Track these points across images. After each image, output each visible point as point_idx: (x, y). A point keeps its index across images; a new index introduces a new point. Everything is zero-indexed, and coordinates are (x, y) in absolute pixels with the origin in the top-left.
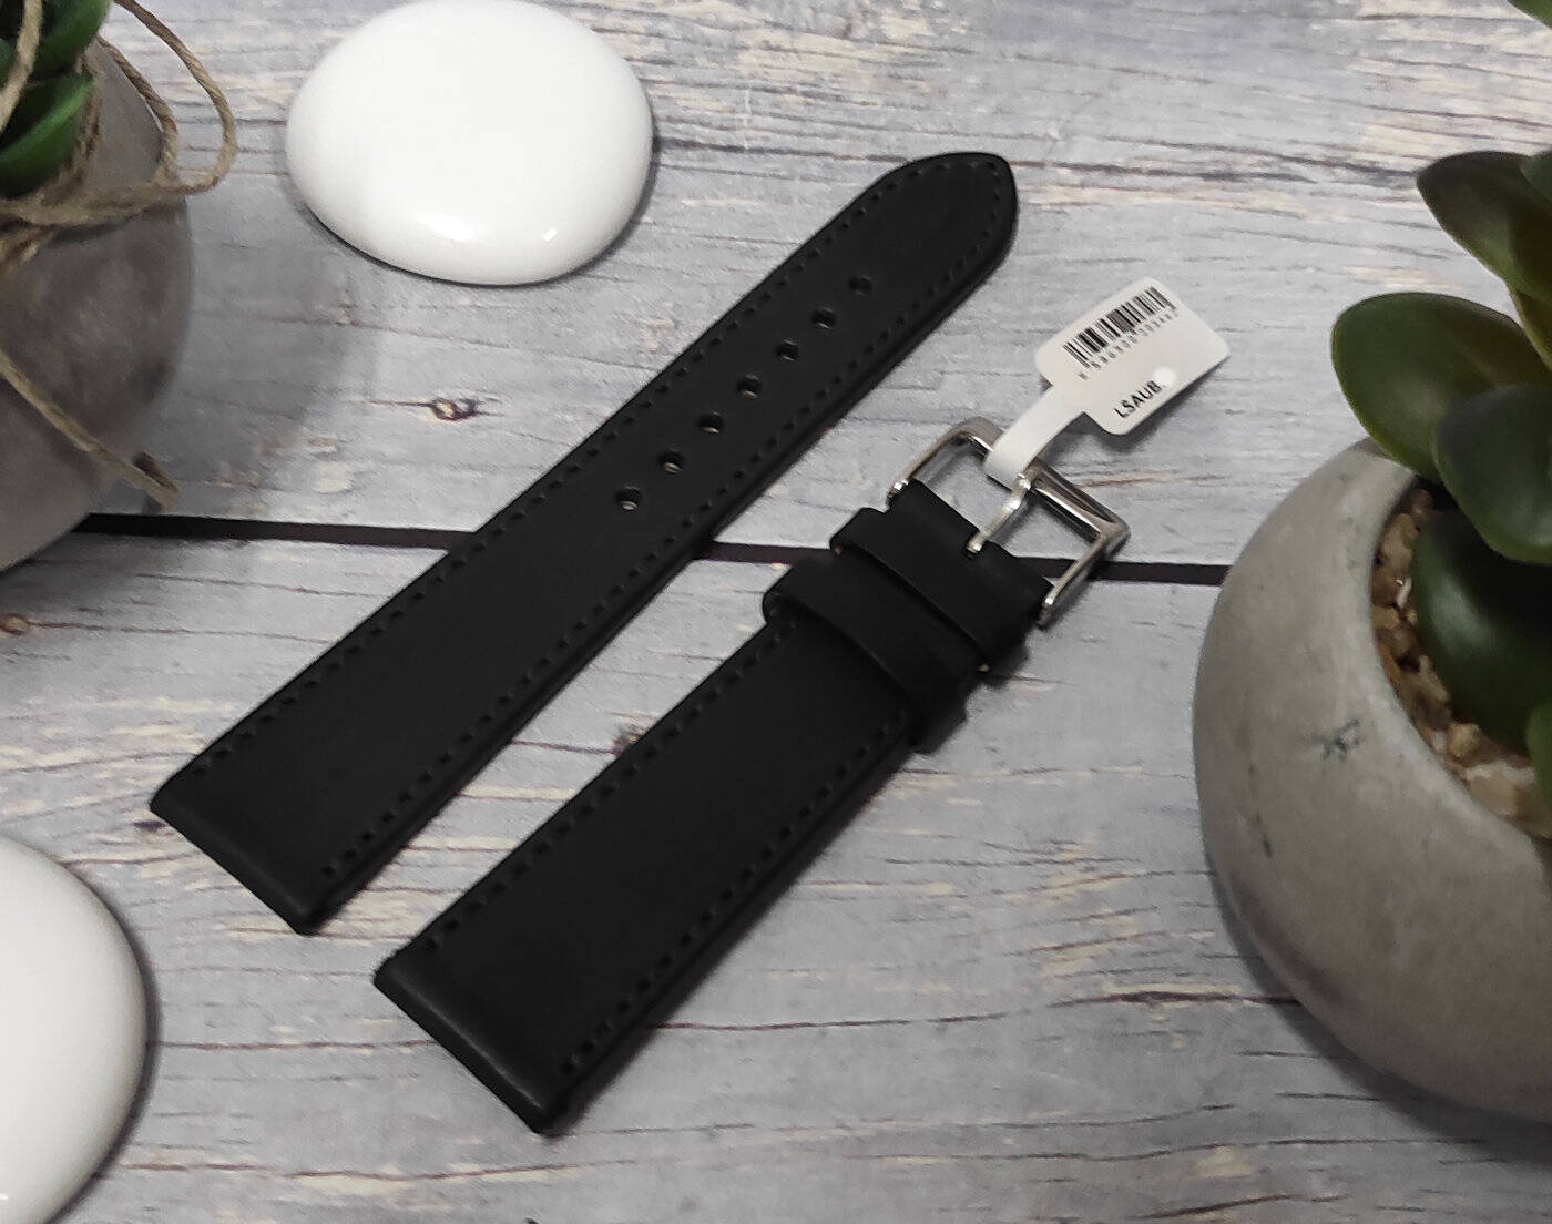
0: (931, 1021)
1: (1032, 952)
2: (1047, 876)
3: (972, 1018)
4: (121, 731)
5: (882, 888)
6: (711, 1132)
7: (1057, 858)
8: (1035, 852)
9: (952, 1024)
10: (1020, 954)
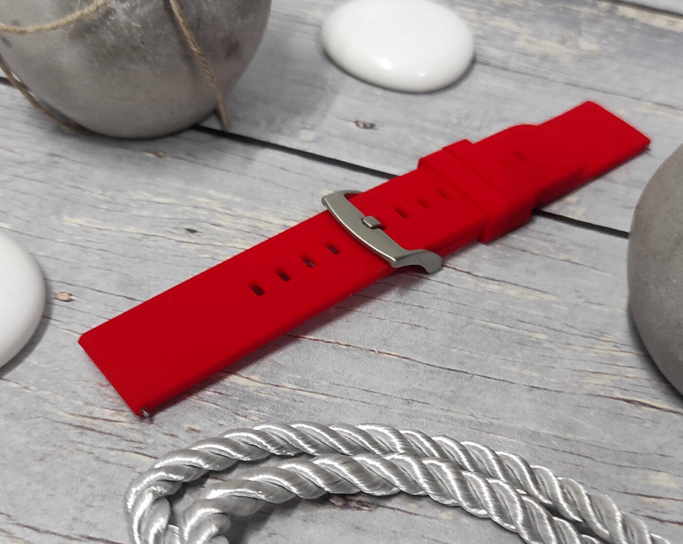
0: (525, 385)
1: (581, 371)
2: (594, 344)
3: (546, 389)
4: (191, 197)
5: (514, 330)
6: (408, 402)
7: (599, 338)
8: (589, 333)
9: (535, 389)
10: (574, 370)
